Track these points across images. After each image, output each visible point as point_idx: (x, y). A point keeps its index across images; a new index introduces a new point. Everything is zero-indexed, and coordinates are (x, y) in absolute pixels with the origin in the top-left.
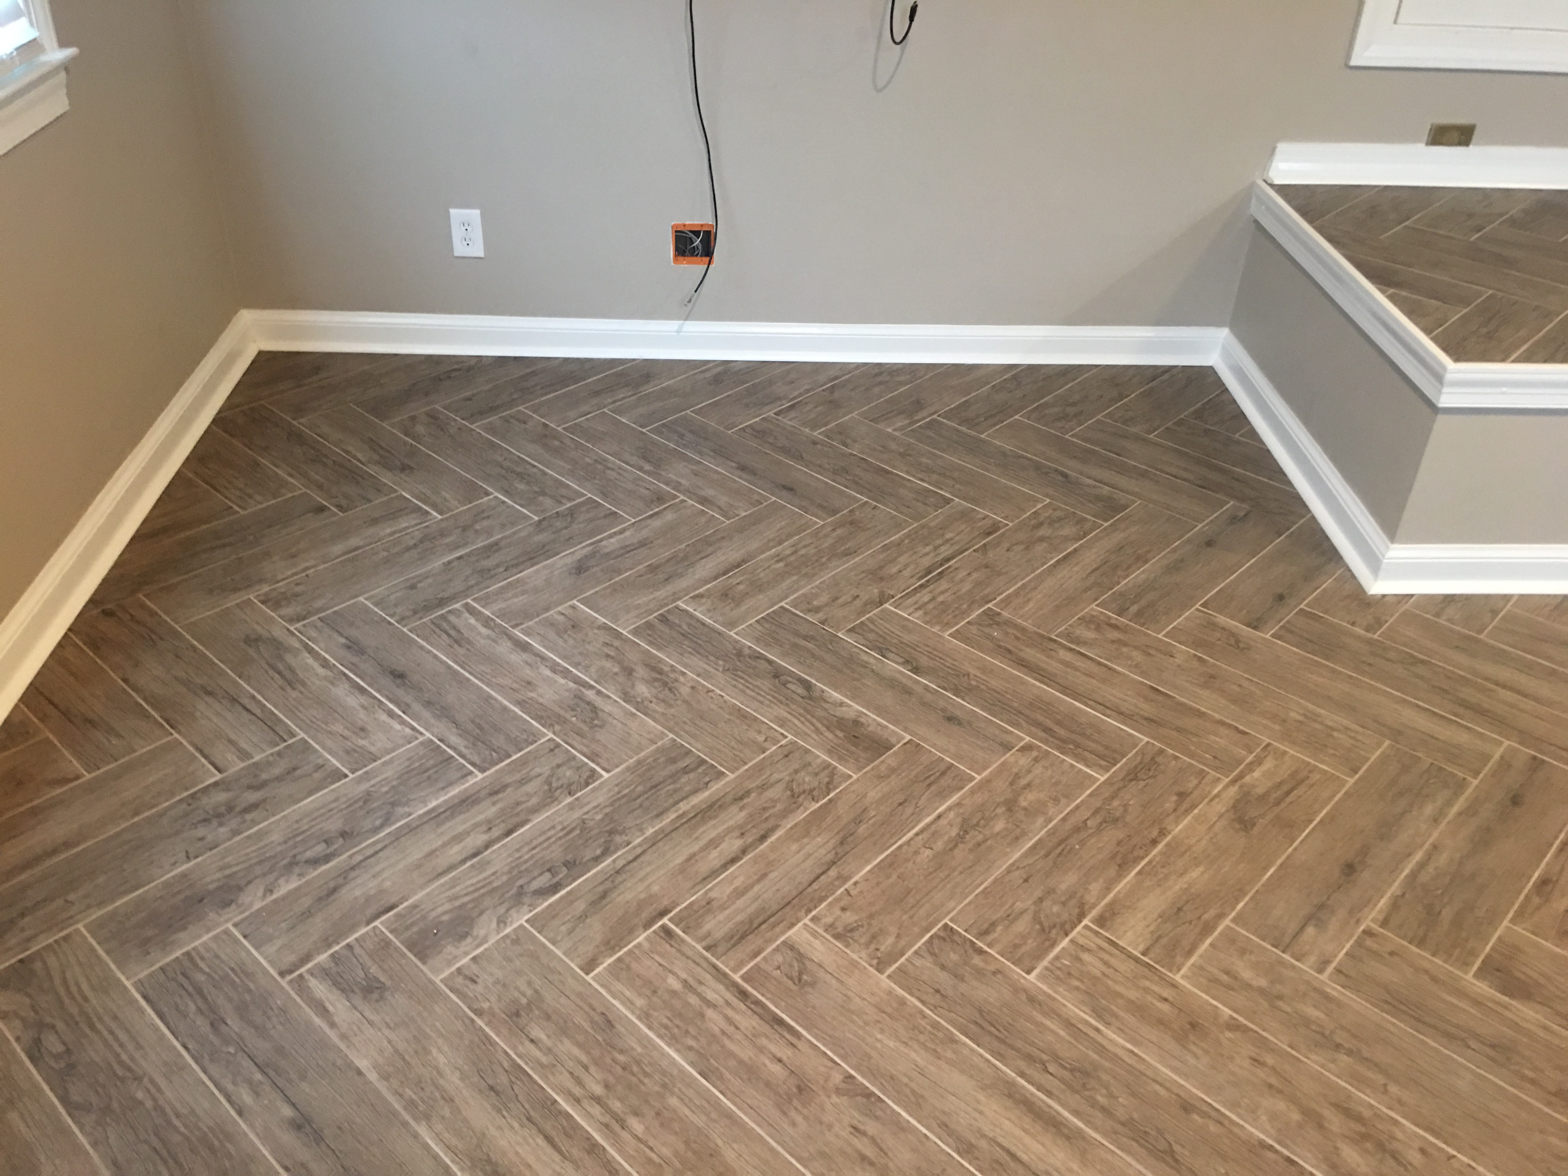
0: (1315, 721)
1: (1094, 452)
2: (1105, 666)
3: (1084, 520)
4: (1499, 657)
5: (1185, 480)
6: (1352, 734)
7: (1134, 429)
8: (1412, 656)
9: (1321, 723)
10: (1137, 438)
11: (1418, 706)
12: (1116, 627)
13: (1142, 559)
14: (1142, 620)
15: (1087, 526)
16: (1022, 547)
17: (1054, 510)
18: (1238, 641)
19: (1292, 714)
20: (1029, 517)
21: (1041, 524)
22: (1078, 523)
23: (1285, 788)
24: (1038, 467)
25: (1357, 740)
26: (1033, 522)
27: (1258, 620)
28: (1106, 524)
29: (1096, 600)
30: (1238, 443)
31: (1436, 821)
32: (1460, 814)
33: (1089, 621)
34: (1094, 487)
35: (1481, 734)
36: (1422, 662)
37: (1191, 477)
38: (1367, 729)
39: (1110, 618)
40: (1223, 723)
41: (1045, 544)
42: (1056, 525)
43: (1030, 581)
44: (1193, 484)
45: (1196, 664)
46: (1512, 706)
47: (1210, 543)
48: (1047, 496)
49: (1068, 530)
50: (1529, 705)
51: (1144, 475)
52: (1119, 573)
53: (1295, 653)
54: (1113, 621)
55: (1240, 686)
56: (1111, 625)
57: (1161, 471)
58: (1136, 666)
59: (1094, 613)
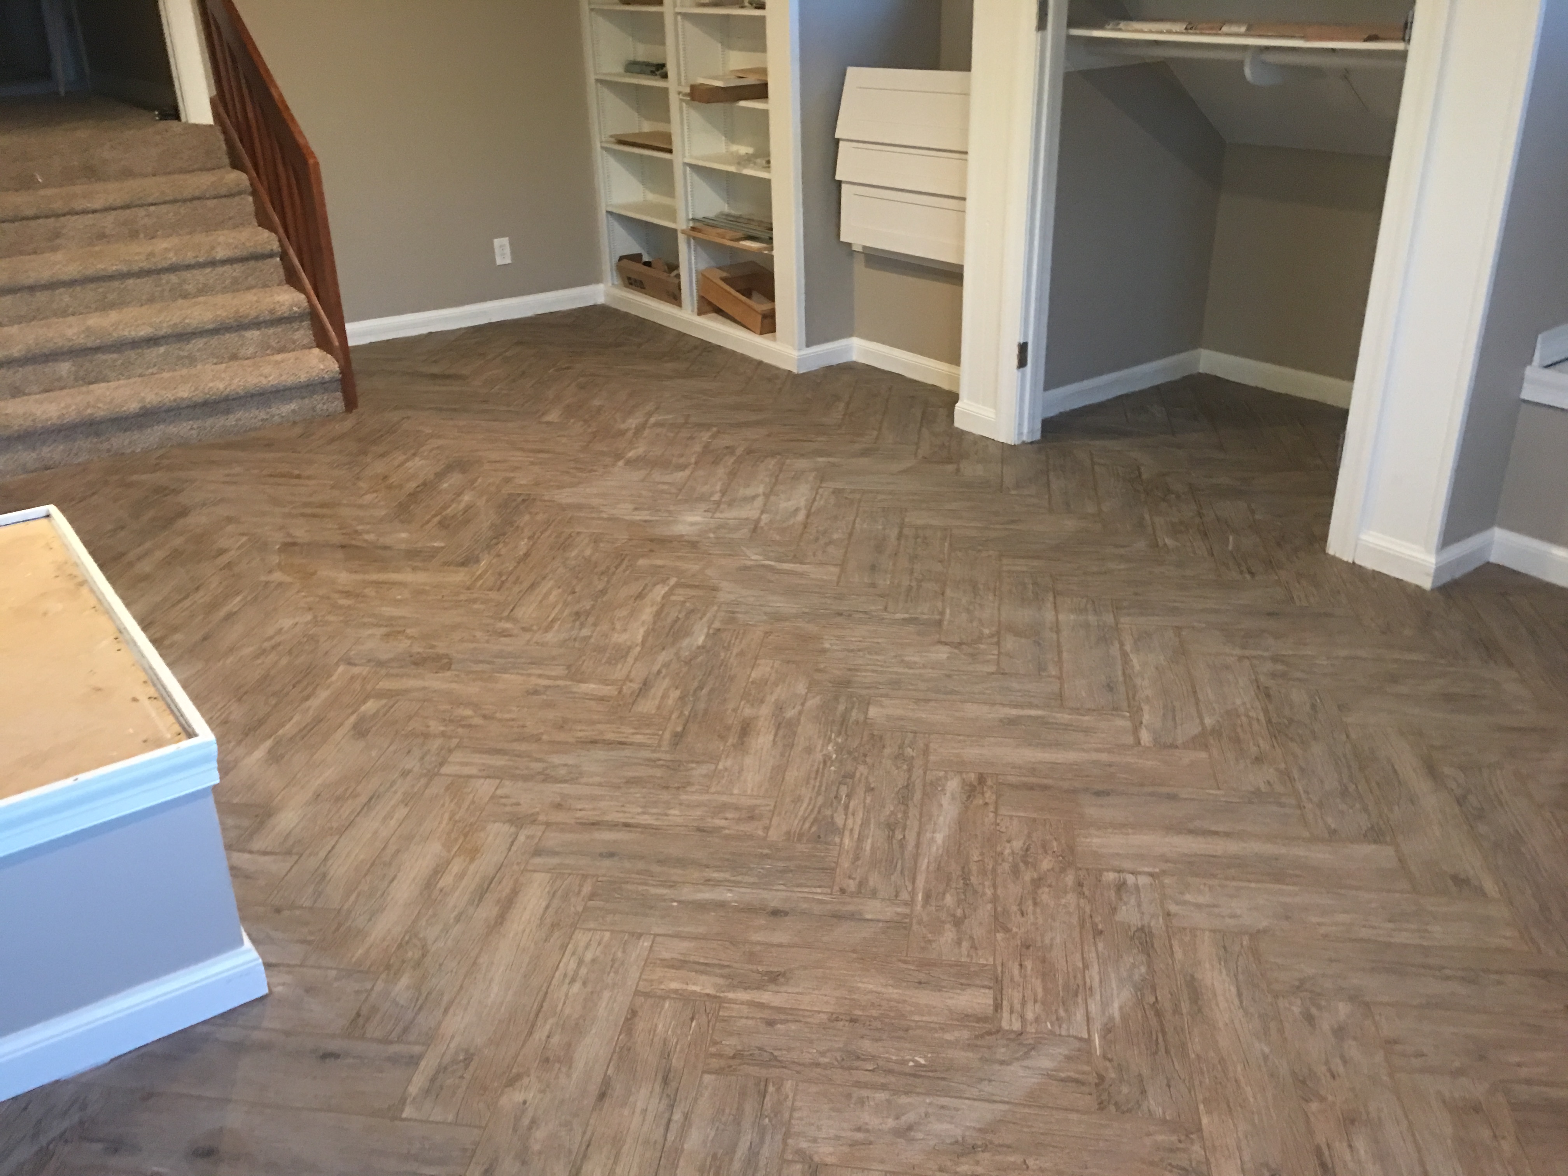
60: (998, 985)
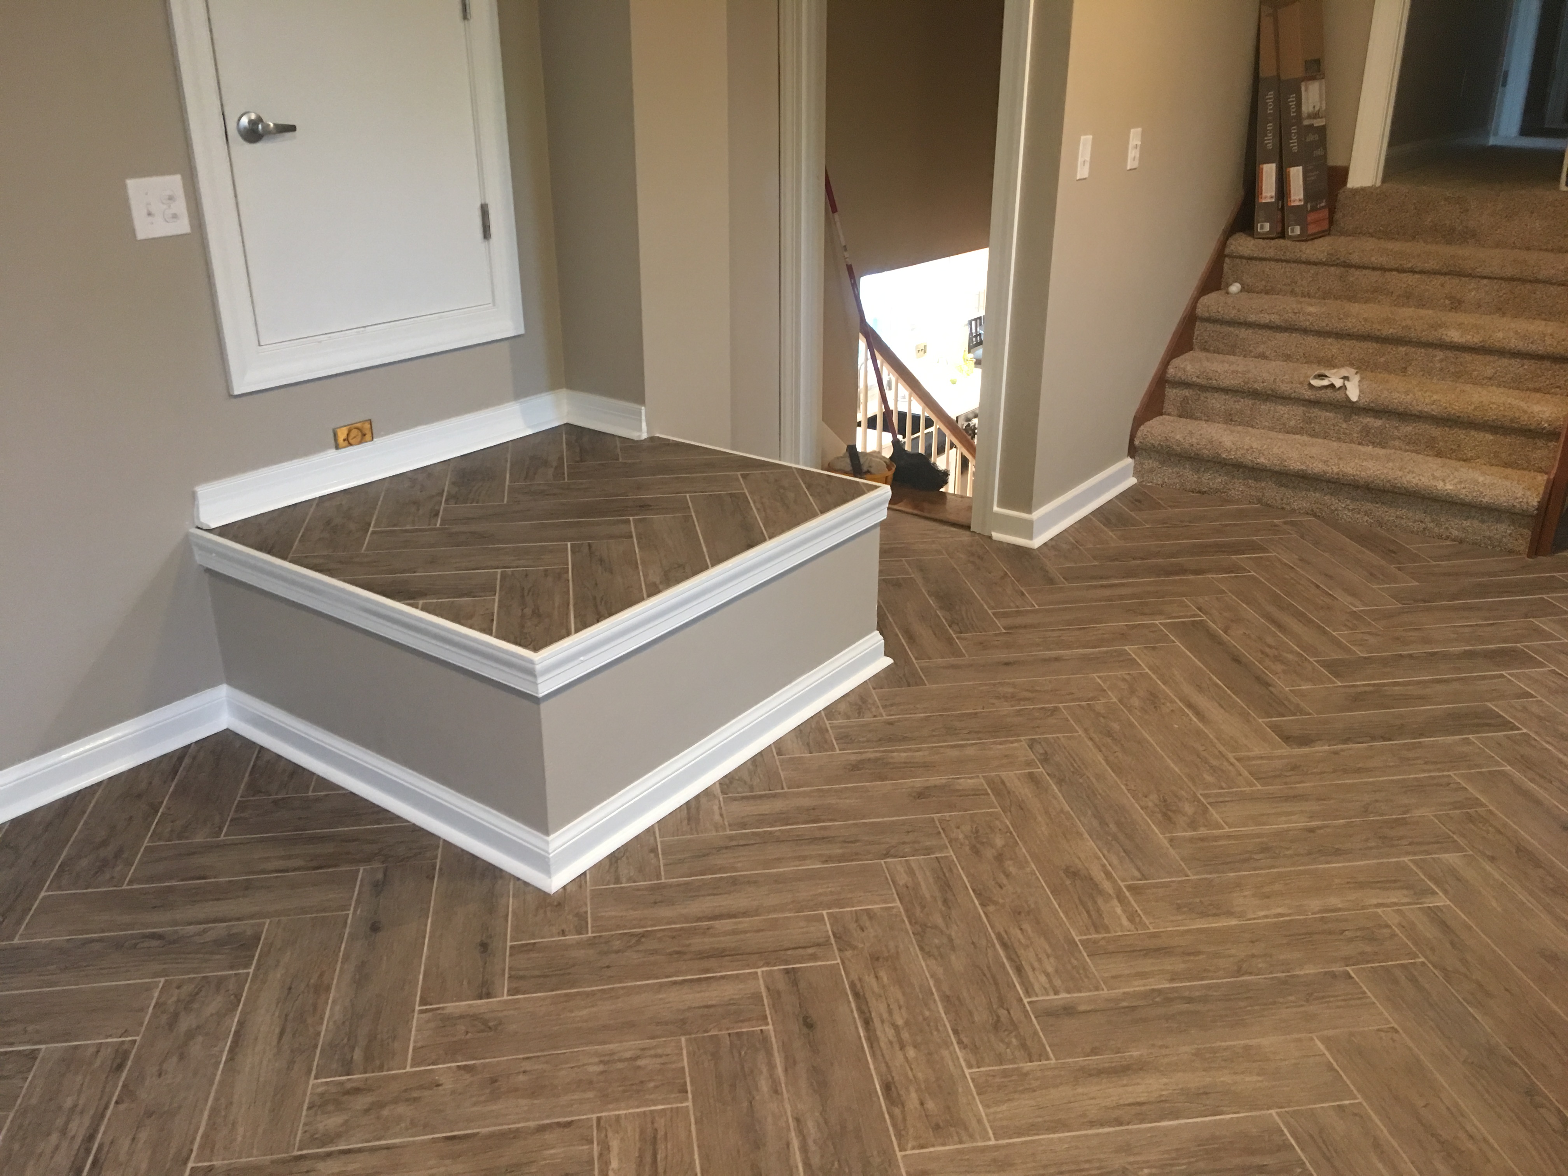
0: (614, 1061)
1: (170, 889)
2: (381, 1148)
3: (221, 981)
4: (691, 891)
5: (294, 870)
6: (652, 1052)
7: (199, 839)
8: (632, 935)
9: (620, 1060)
10: (208, 848)
11: (675, 983)
12: (357, 1091)
13: (321, 989)
14: (378, 1062)
15: (232, 985)
16: (175, 1059)
17: (179, 987)
18: (485, 1022)
19: (591, 1069)
20: (154, 1015)
21: (176, 1016)
22: (218, 988)
23: (648, 1159)
24: (118, 945)
25: (661, 1056)
26: (164, 1018)
27: (484, 983)
28: (251, 971)
29: (310, 1071)
30: (318, 800)
31: (776, 1091)
32: (786, 1070)
33: (321, 1105)
34: (205, 931)
35: (737, 976)
36: (643, 935)
37: (300, 863)
38: (658, 1037)
39: (341, 1083)
40: (541, 1129)
41: (200, 1039)
42: (196, 1006)
43: (217, 1099)
44: (308, 869)
45: (467, 1077)
46: (734, 932)
47: (375, 928)
48: (157, 975)
49: (214, 1004)
50: (745, 923)
51: (247, 886)
52: (310, 1021)
53: (544, 999)
54: (349, 1086)
55: (524, 1072)
56: (348, 1093)
57: (263, 872)
58: (413, 1124)
59: (320, 1090)
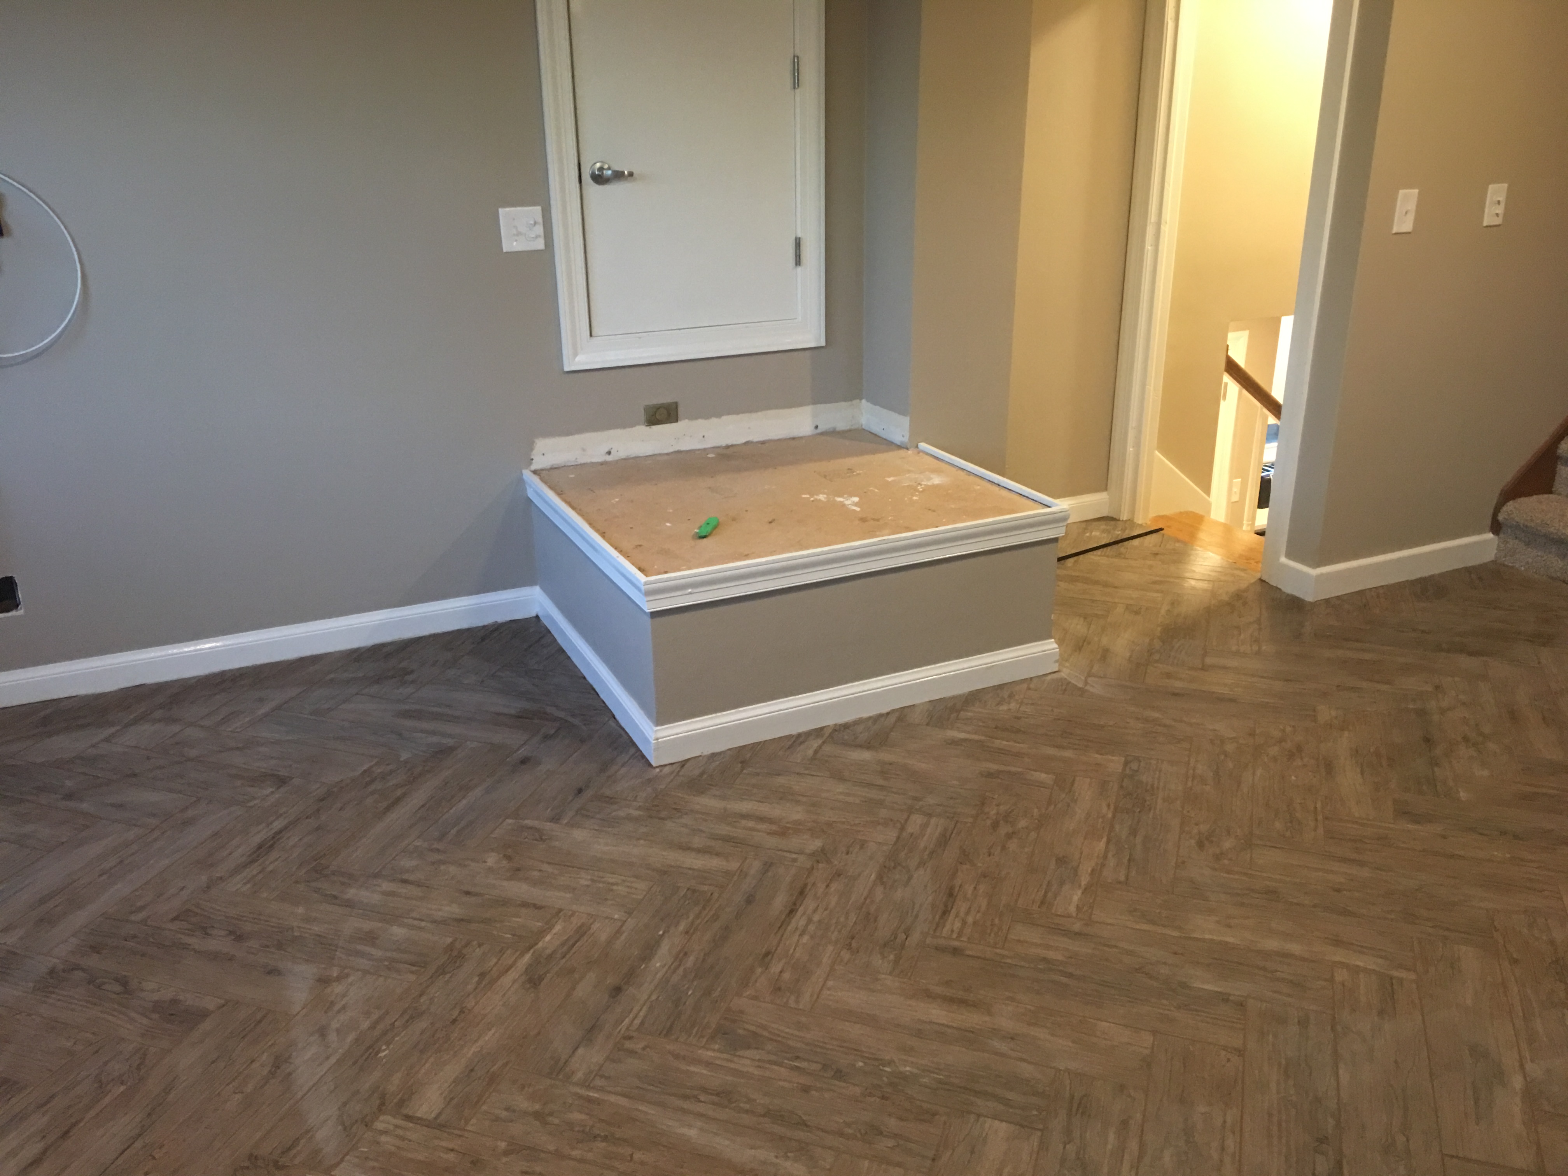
0: (600, 882)
4: (745, 795)
5: (506, 715)
6: (629, 884)
8: (679, 811)
9: (604, 882)
12: (437, 851)
13: (464, 788)
14: (461, 839)
17: (387, 765)
18: (540, 836)
19: (582, 881)
22: (408, 771)
23: (570, 943)
24: (374, 732)
25: (631, 888)
26: (366, 780)
27: (560, 814)
30: (553, 676)
31: (687, 932)
32: (706, 922)
33: (412, 852)
34: (426, 738)
36: (687, 813)
37: (512, 711)
40: (523, 905)
41: (376, 796)
42: (388, 777)
44: (513, 716)
45: (504, 863)
49: (399, 779)
50: (764, 825)
52: (444, 804)
55: (540, 871)
56: (433, 850)
57: (486, 712)
60: (436, 1125)
